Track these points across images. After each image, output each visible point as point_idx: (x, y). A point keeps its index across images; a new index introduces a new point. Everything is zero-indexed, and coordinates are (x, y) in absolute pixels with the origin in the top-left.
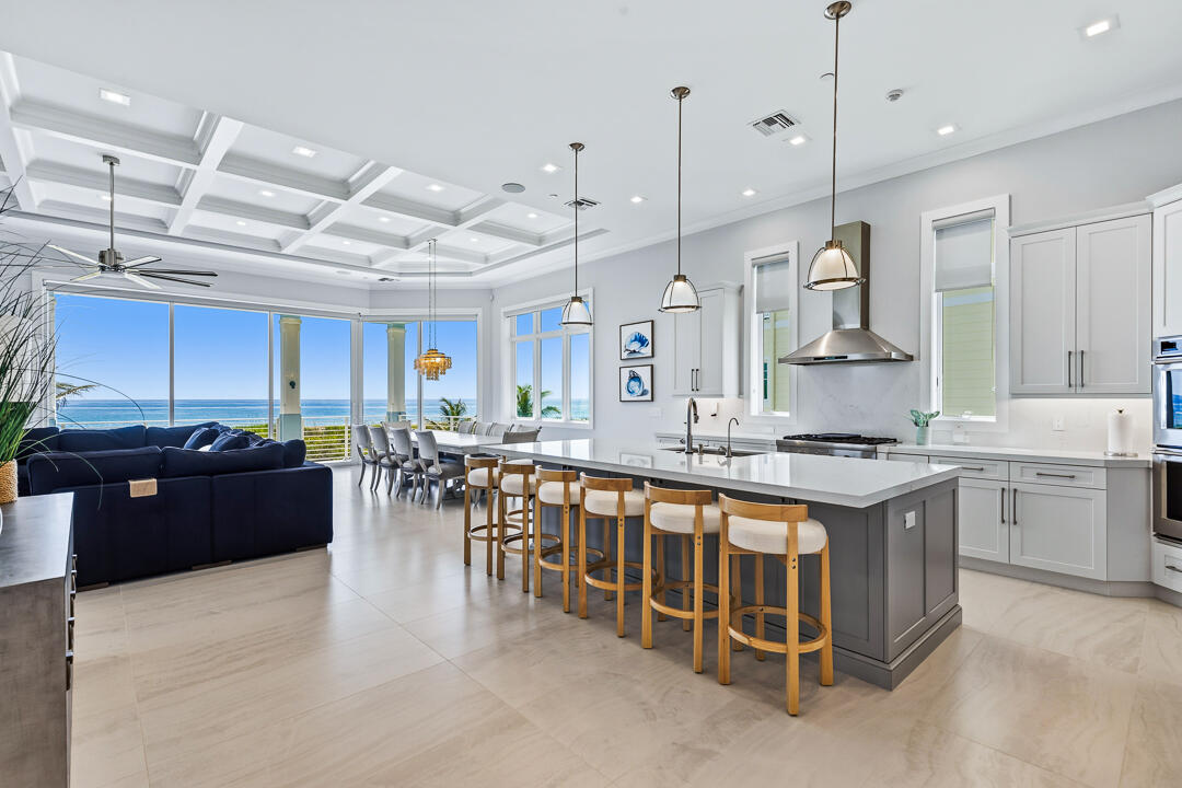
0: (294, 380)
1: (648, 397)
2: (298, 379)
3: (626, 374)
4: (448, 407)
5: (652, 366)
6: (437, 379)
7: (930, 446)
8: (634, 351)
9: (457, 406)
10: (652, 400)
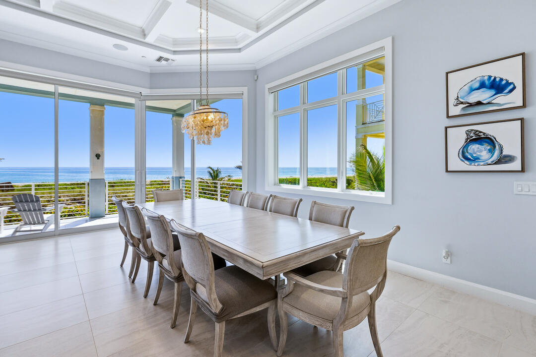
0: (99, 152)
1: (516, 165)
2: (103, 152)
3: (458, 137)
4: (212, 172)
5: (522, 120)
6: (209, 142)
8: (479, 103)
9: (217, 171)
10: (524, 169)
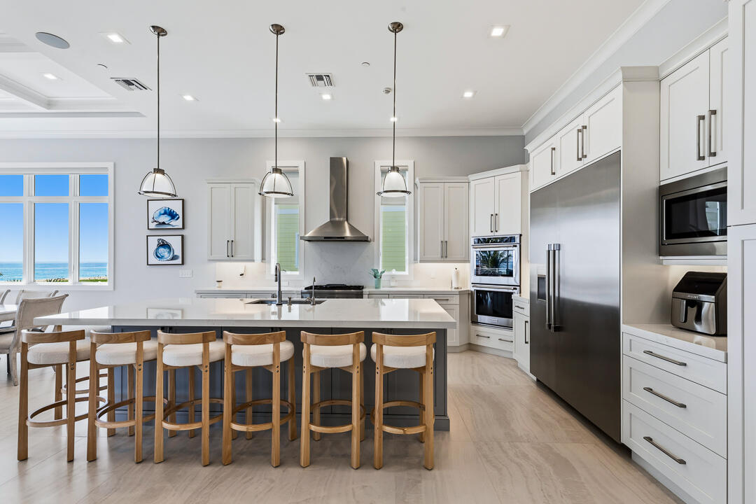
1: (179, 261)
3: (154, 243)
5: (183, 236)
7: (382, 289)
8: (164, 223)
10: (183, 263)
